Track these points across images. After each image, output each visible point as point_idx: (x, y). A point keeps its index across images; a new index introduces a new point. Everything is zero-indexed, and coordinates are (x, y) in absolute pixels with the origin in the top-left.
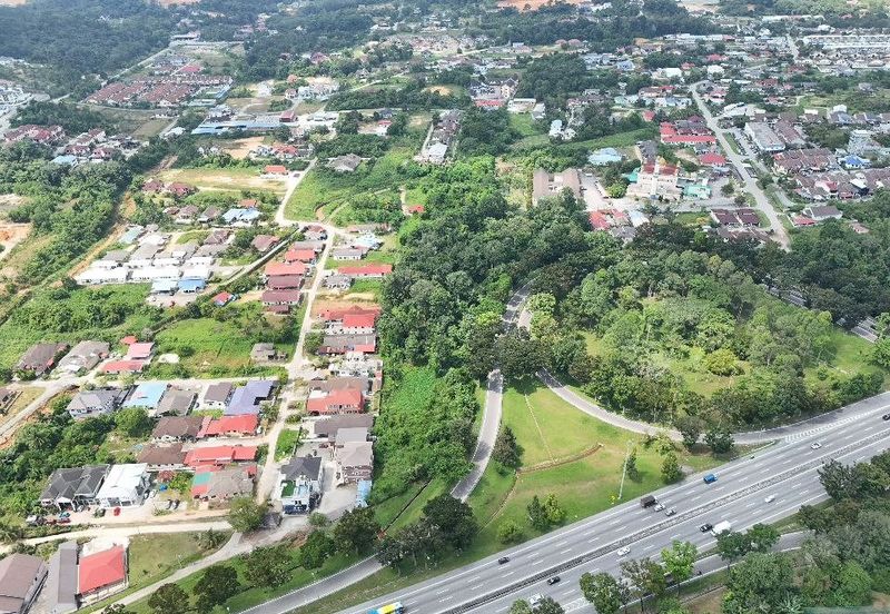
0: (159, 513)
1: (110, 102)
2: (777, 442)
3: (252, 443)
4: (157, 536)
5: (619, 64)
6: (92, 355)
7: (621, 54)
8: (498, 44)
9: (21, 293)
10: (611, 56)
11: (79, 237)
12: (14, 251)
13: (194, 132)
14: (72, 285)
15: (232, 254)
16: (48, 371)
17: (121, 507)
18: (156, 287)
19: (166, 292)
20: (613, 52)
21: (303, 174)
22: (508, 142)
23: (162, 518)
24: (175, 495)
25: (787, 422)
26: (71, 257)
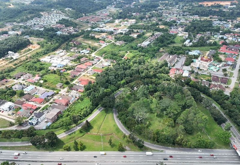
0: (9, 115)
1: (81, 20)
2: (162, 151)
3: (38, 106)
4: (4, 119)
5: (225, 25)
6: (27, 77)
7: (229, 22)
8: (190, 15)
9: (29, 60)
10: (225, 22)
11: (48, 50)
12: (34, 51)
13: (93, 30)
14: (39, 61)
15: (75, 61)
16: (18, 78)
17: (4, 111)
18: (53, 65)
19: (54, 66)
20: (226, 21)
21: (108, 44)
22: (169, 44)
23: (9, 116)
24: (14, 112)
25: (172, 146)
26: (44, 54)
